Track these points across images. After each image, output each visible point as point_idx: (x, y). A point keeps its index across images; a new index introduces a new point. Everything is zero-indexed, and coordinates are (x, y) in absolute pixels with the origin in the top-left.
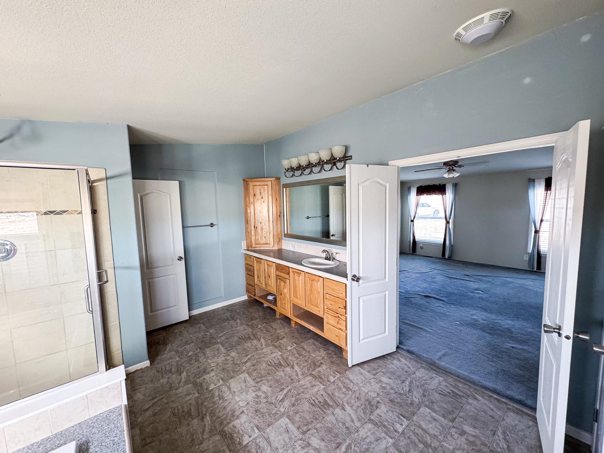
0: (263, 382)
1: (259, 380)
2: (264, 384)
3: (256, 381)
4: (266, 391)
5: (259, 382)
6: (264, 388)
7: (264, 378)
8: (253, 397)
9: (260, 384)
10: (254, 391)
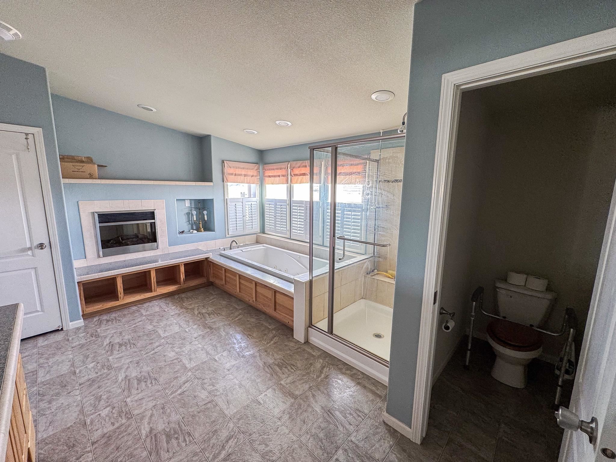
0: (204, 403)
1: (209, 405)
2: (203, 400)
3: (214, 403)
4: (203, 391)
5: (209, 402)
6: (203, 395)
7: (201, 408)
8: (218, 383)
9: (208, 400)
10: (216, 390)
